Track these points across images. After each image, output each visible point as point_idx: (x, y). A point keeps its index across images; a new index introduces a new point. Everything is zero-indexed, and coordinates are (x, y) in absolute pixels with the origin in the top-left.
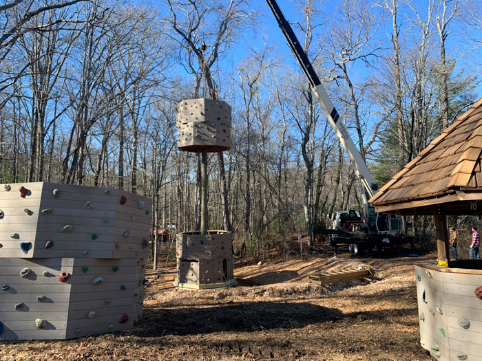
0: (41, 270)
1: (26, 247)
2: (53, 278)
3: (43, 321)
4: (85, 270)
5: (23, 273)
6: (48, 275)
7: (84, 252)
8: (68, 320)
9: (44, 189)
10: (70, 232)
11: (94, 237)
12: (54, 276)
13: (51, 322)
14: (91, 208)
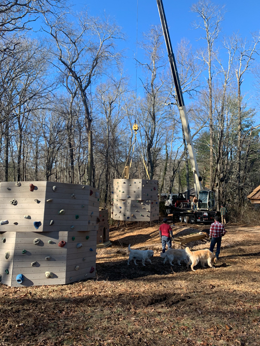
0: (47, 240)
1: (37, 224)
2: (54, 244)
3: (51, 273)
4: (73, 239)
5: (36, 242)
6: (51, 243)
7: (72, 227)
8: (66, 272)
9: (47, 186)
10: (63, 214)
11: (77, 217)
12: (55, 243)
13: (55, 274)
14: (75, 198)
